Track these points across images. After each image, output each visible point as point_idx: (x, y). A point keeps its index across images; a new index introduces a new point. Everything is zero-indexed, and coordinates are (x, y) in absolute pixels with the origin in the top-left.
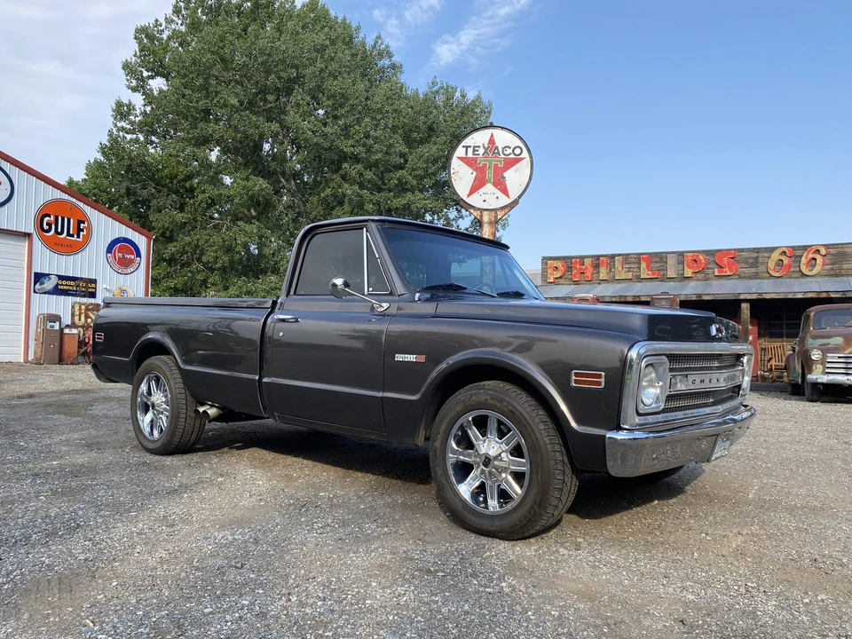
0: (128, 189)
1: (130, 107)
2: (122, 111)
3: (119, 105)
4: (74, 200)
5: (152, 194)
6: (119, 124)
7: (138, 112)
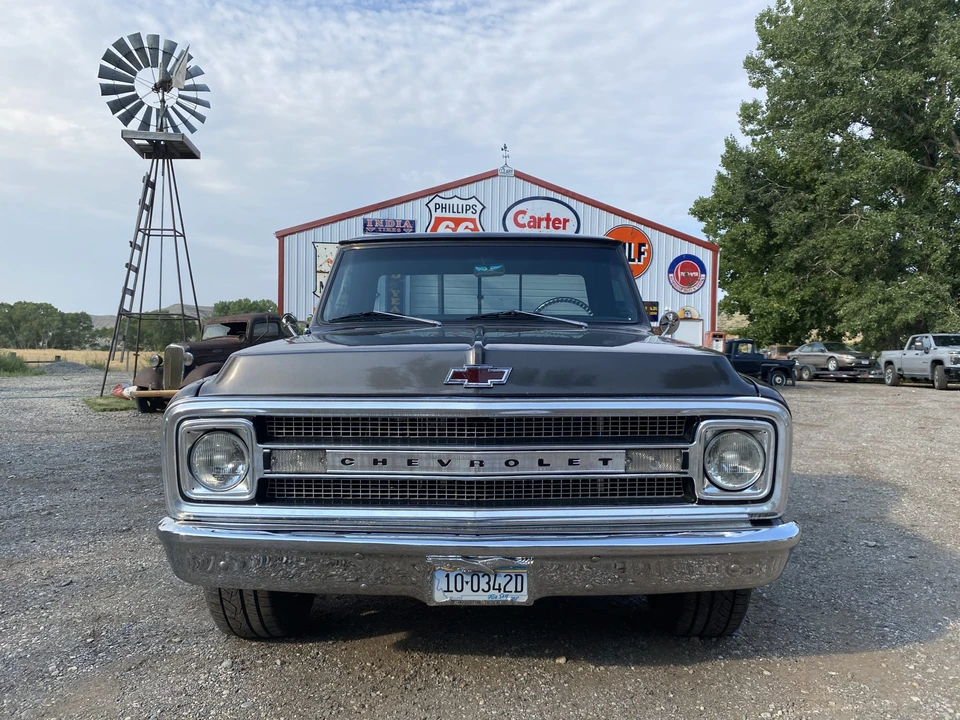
0: (747, 196)
1: (756, 105)
2: (748, 113)
3: (745, 108)
4: (635, 224)
5: (775, 197)
6: (747, 128)
7: (764, 109)
